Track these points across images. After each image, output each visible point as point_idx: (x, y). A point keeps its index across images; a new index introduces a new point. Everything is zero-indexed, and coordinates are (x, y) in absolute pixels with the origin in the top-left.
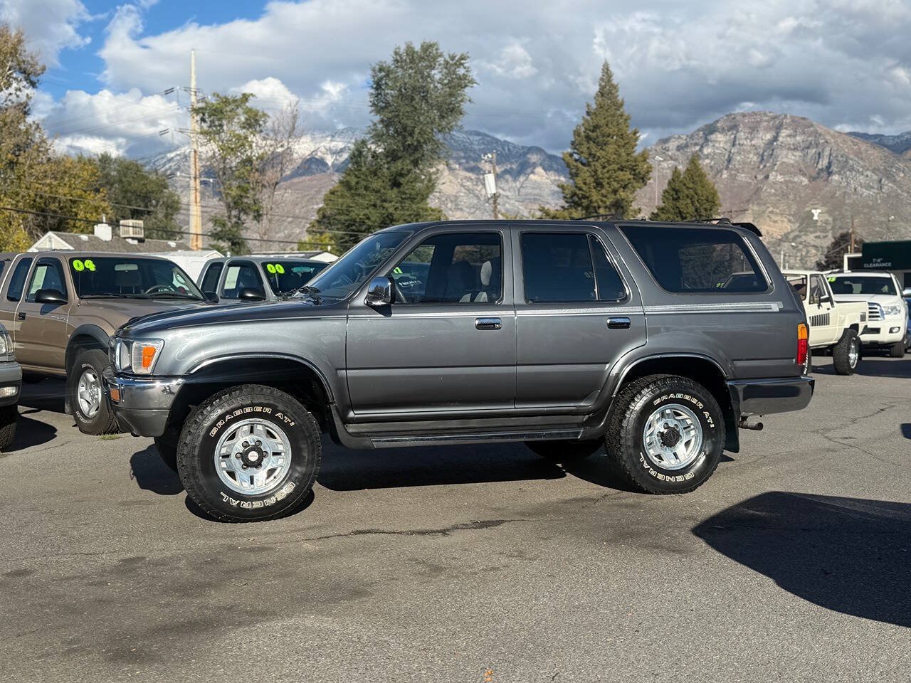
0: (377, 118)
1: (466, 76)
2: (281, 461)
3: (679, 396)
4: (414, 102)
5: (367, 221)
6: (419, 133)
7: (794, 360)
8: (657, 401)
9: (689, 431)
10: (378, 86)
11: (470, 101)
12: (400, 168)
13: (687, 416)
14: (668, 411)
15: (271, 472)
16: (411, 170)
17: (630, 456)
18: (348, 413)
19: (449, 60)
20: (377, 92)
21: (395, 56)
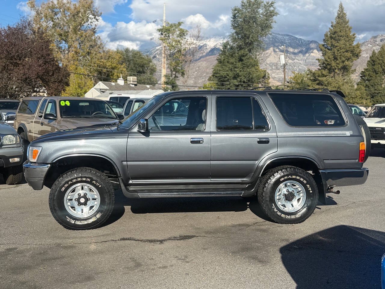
0: (234, 31)
1: (274, 11)
2: (96, 203)
3: (294, 177)
4: (250, 23)
5: (227, 76)
6: (252, 37)
7: (357, 160)
8: (282, 179)
9: (300, 194)
10: (234, 17)
11: (275, 22)
12: (243, 53)
13: (299, 187)
14: (288, 184)
15: (91, 207)
16: (248, 54)
17: (267, 205)
18: (129, 181)
19: (266, 4)
20: (234, 20)
21: (242, 4)
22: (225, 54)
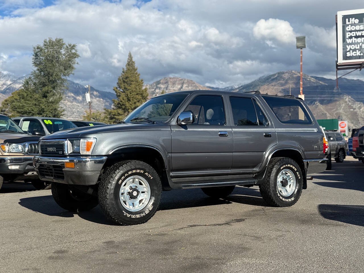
1: (76, 53)
2: (145, 196)
3: (289, 165)
4: (53, 62)
6: (56, 75)
8: (282, 168)
9: (291, 180)
10: (36, 55)
12: (47, 90)
13: (290, 174)
14: (284, 172)
16: (52, 91)
17: (273, 191)
18: (170, 173)
19: (68, 46)
20: (36, 57)
21: (44, 43)
22: (28, 89)
